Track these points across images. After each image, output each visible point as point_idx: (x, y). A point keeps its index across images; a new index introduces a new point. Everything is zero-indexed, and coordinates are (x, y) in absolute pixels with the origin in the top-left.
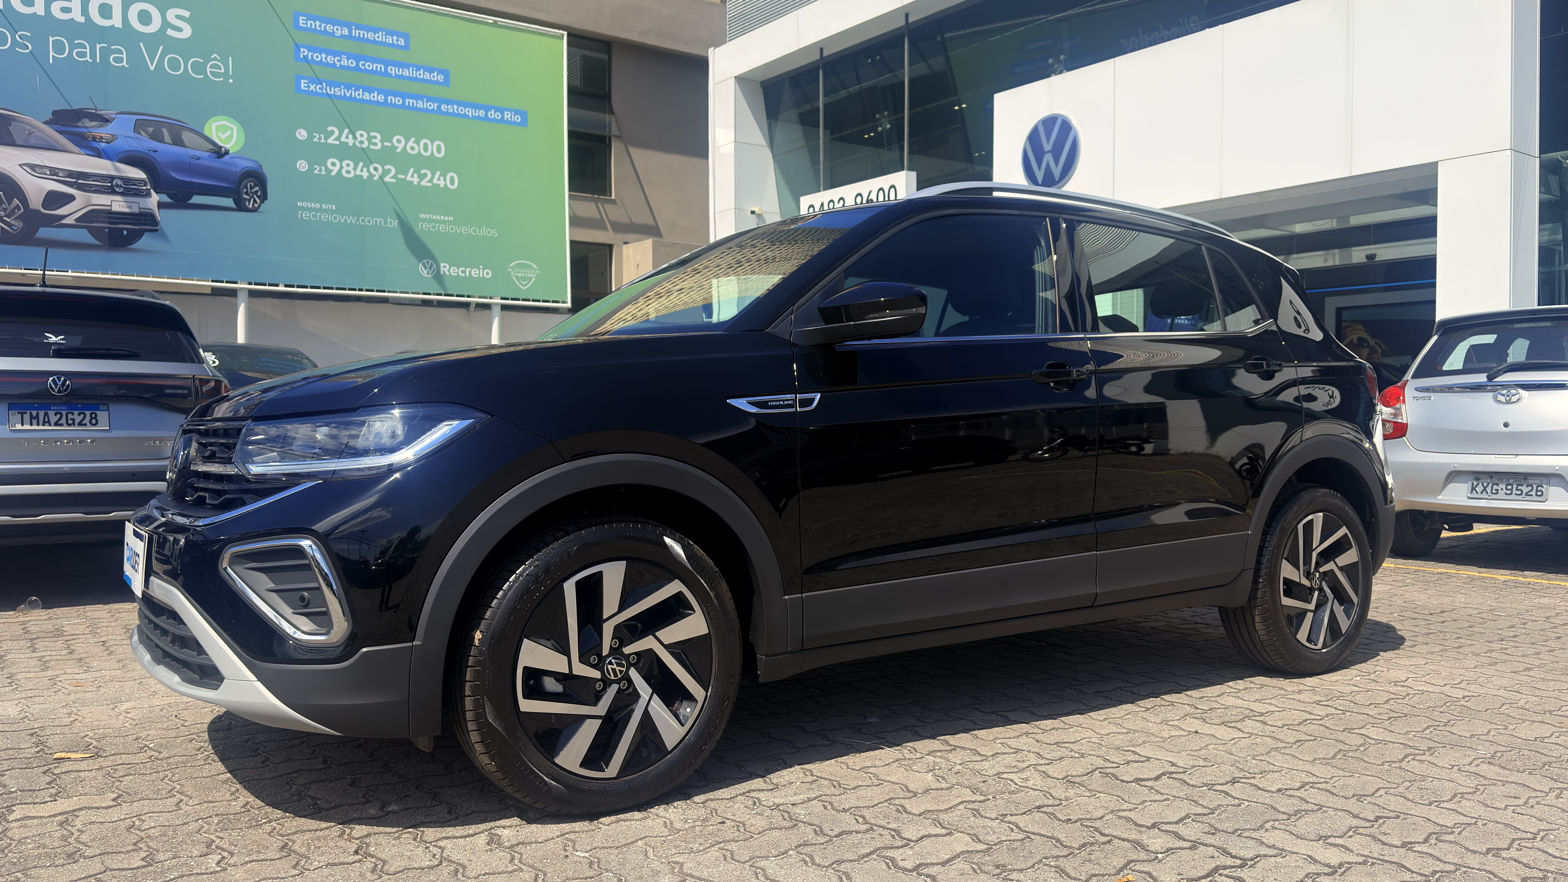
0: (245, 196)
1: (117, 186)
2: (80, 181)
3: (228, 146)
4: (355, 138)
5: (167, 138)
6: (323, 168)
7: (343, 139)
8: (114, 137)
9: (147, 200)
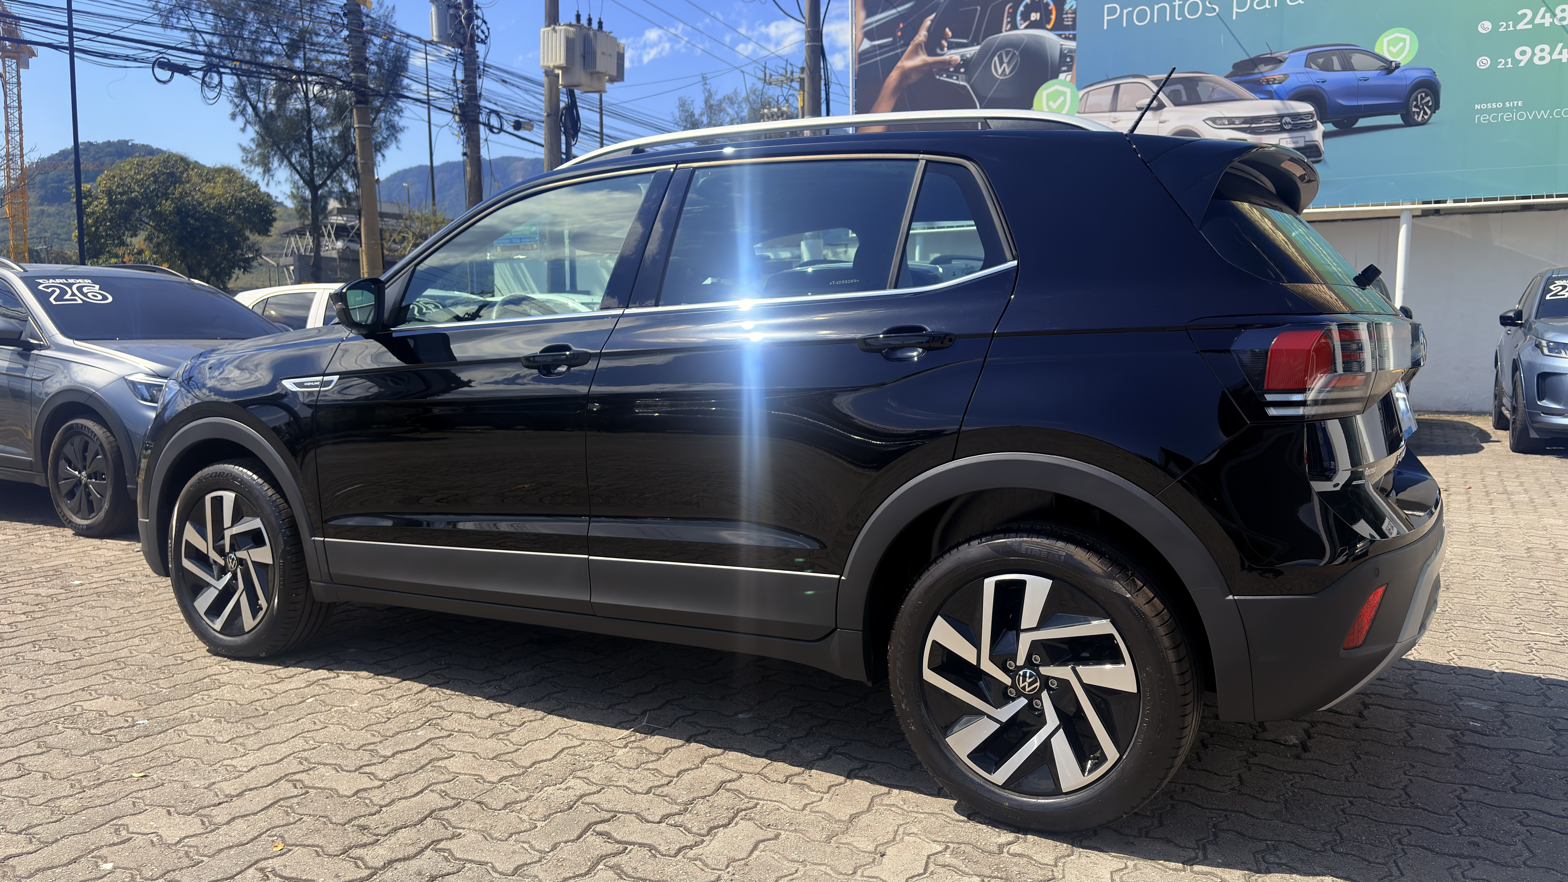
0: (1414, 109)
1: (1286, 123)
2: (1253, 126)
3: (1398, 60)
4: (1554, 15)
5: (1337, 65)
6: (1509, 60)
7: (1538, 21)
8: (1286, 76)
9: (1312, 132)
